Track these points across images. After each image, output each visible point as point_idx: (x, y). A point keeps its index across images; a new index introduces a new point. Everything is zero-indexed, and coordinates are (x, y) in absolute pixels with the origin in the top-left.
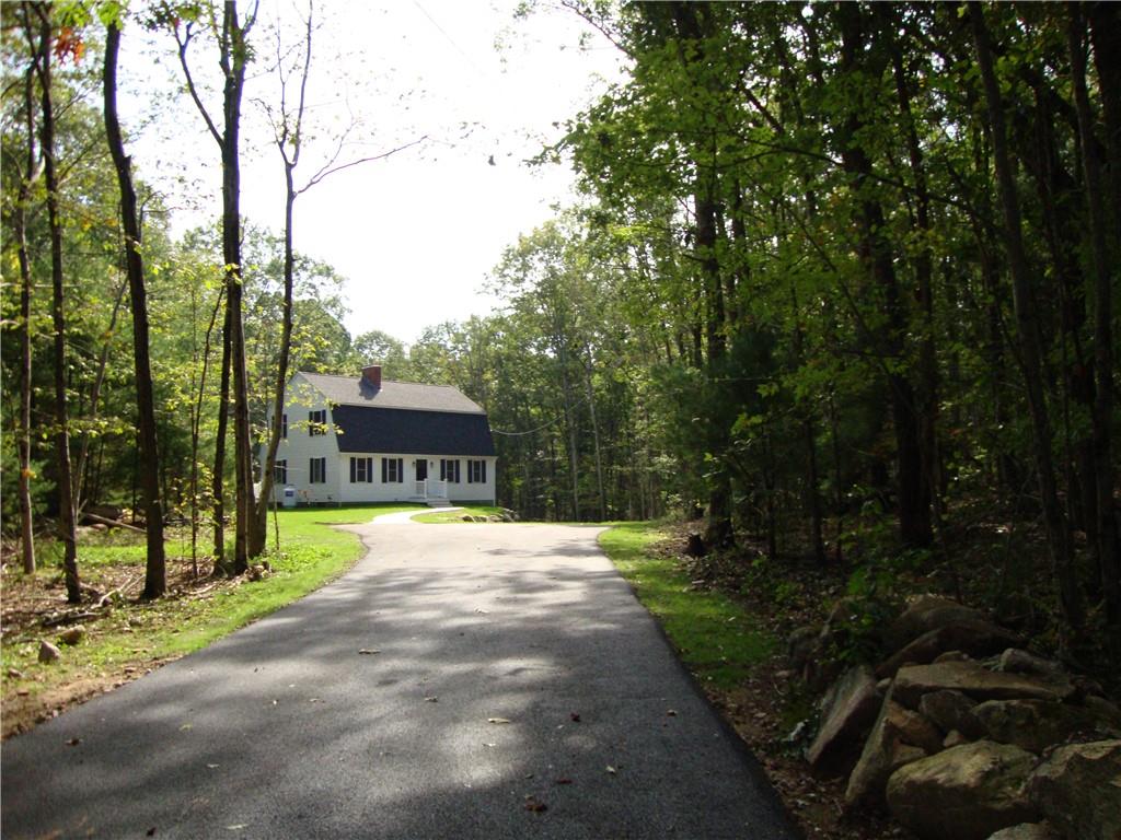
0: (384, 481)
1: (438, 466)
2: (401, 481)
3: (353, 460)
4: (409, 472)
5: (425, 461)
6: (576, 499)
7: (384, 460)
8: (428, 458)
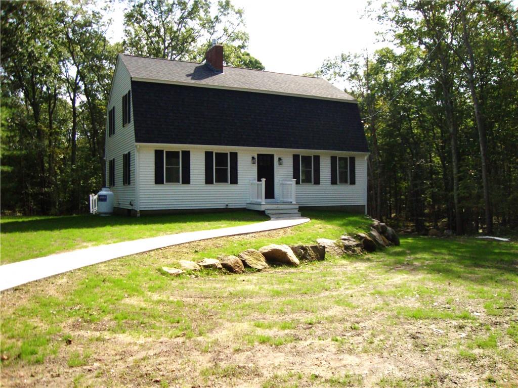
0: (209, 181)
1: (289, 163)
2: (234, 181)
3: (158, 154)
4: (247, 170)
5: (271, 157)
6: (456, 201)
7: (208, 155)
8: (276, 152)
